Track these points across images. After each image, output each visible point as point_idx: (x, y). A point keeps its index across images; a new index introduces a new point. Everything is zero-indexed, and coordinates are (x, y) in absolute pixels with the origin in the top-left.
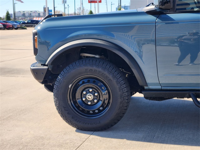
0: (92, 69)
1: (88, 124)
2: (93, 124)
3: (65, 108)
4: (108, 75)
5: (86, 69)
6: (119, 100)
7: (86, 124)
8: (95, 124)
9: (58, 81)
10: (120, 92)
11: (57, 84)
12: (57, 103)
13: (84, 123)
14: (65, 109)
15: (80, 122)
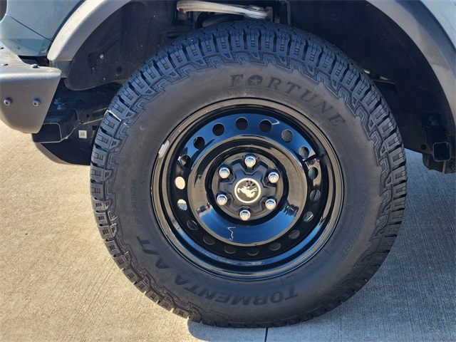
0: (260, 73)
1: (246, 303)
2: (265, 302)
3: (147, 242)
4: (328, 97)
5: (234, 77)
6: (377, 201)
7: (235, 302)
8: (272, 300)
9: (112, 131)
10: (380, 168)
11: (104, 145)
12: (109, 223)
13: (226, 300)
14: (148, 247)
15: (210, 297)
